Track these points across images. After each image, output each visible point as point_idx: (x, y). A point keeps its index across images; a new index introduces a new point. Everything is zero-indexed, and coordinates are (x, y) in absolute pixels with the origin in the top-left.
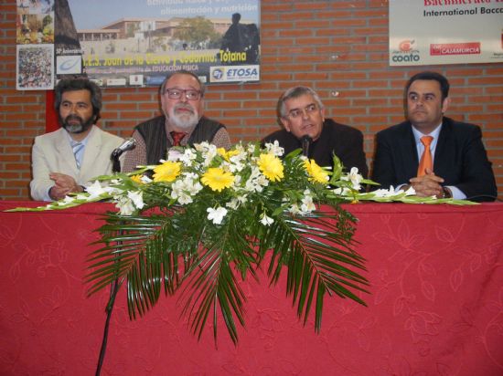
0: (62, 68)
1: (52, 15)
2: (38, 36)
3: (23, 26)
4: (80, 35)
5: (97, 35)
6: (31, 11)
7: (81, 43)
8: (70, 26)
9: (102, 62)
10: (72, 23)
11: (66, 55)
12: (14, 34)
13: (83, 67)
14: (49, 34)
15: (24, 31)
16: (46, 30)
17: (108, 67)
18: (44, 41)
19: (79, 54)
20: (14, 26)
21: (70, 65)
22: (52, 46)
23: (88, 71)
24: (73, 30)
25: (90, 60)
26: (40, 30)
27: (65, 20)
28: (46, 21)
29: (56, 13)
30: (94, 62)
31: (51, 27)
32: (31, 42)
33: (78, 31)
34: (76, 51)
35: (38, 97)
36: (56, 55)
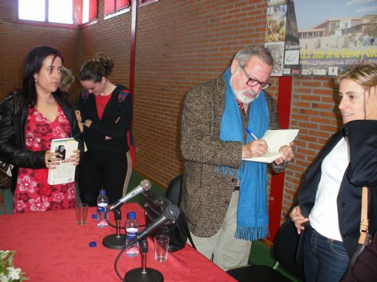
0: (288, 60)
1: (285, 19)
2: (276, 36)
3: (269, 29)
4: (300, 34)
5: (310, 34)
6: (274, 18)
7: (300, 40)
8: (294, 28)
9: (312, 55)
10: (296, 25)
11: (291, 49)
12: (264, 35)
13: (300, 59)
14: (282, 34)
15: (270, 33)
16: (281, 32)
17: (315, 60)
18: (279, 40)
19: (299, 49)
20: (264, 29)
21: (292, 57)
22: (283, 43)
23: (303, 63)
24: (296, 30)
25: (304, 54)
26: (278, 32)
27: (292, 23)
28: (281, 24)
29: (287, 19)
30: (307, 55)
31: (284, 29)
32: (272, 41)
33: (299, 31)
34: (296, 47)
35: (276, 80)
36: (285, 50)
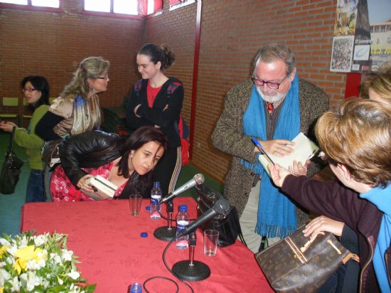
0: (357, 56)
1: (356, 12)
2: (346, 29)
3: (338, 22)
4: (372, 28)
5: (383, 27)
6: (344, 10)
7: (372, 34)
8: (366, 20)
9: (384, 50)
10: (368, 18)
11: (361, 44)
12: (333, 28)
13: (370, 55)
14: (352, 28)
15: (339, 26)
16: (351, 25)
17: (387, 55)
18: (349, 34)
19: (369, 44)
20: (333, 22)
21: (362, 52)
22: (353, 37)
23: (373, 58)
24: (368, 23)
25: (375, 49)
26: (348, 25)
27: (363, 16)
28: (352, 17)
29: (358, 11)
30: (378, 50)
31: (354, 22)
32: (342, 35)
33: (371, 24)
34: (367, 41)
35: (343, 76)
36: (355, 44)
